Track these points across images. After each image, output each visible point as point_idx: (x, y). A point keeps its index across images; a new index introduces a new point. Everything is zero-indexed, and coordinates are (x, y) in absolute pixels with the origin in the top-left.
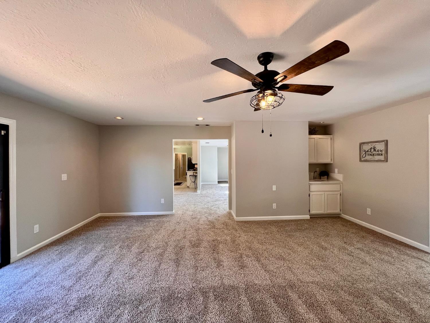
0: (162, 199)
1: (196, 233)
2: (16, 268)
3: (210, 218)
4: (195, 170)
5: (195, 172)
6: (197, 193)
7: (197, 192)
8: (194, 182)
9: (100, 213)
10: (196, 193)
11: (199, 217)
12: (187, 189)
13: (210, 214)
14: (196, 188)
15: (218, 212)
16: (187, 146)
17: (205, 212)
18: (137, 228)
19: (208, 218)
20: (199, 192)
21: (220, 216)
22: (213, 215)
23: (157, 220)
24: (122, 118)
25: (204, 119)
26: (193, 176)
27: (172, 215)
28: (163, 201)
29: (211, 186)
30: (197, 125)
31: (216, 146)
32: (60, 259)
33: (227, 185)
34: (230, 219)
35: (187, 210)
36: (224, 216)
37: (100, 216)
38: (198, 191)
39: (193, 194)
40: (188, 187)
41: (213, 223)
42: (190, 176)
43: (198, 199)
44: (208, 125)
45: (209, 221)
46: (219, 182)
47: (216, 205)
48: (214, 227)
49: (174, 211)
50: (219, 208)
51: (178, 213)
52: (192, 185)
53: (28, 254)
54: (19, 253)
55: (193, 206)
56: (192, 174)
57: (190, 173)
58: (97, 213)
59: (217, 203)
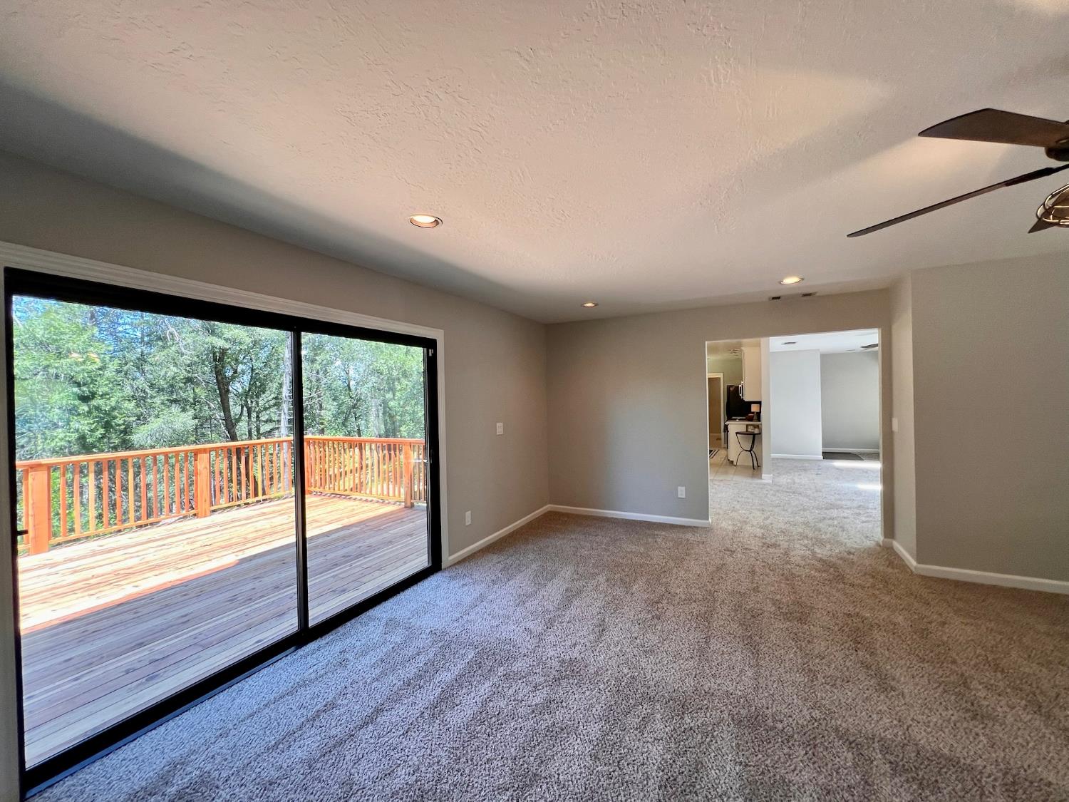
0: (679, 488)
1: (788, 584)
2: (452, 578)
3: (821, 552)
4: (751, 419)
5: (751, 425)
6: (763, 481)
7: (761, 478)
8: (750, 451)
9: (550, 503)
10: (759, 481)
11: (785, 545)
12: (732, 470)
13: (821, 543)
14: (756, 468)
15: (843, 537)
16: (727, 356)
17: (801, 534)
18: (631, 547)
19: (814, 553)
20: (766, 477)
21: (853, 551)
22: (828, 546)
23: (673, 535)
24: (596, 305)
25: (803, 279)
26: (746, 433)
27: (707, 530)
28: (682, 492)
29: (800, 465)
30: (773, 298)
31: (818, 350)
32: (509, 580)
33: (877, 466)
34: (891, 564)
35: (746, 523)
36: (870, 552)
37: (549, 510)
38: (763, 475)
39: (751, 484)
40: (732, 462)
41: (834, 566)
42: (737, 433)
43: (768, 496)
44: (809, 295)
45: (820, 560)
46: (827, 455)
47: (833, 519)
48: (840, 578)
49: (710, 520)
50: (843, 529)
51: (722, 525)
52: (746, 459)
53: (460, 559)
54: (453, 554)
55: (759, 514)
56: (743, 429)
57: (736, 426)
58: (546, 505)
59: (834, 513)
